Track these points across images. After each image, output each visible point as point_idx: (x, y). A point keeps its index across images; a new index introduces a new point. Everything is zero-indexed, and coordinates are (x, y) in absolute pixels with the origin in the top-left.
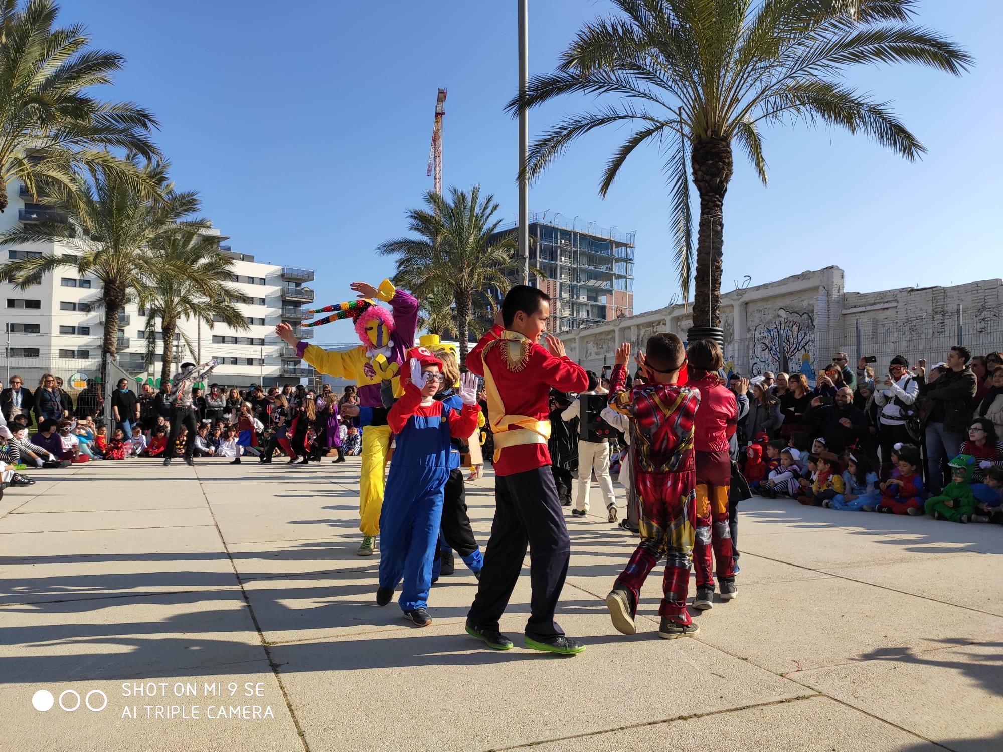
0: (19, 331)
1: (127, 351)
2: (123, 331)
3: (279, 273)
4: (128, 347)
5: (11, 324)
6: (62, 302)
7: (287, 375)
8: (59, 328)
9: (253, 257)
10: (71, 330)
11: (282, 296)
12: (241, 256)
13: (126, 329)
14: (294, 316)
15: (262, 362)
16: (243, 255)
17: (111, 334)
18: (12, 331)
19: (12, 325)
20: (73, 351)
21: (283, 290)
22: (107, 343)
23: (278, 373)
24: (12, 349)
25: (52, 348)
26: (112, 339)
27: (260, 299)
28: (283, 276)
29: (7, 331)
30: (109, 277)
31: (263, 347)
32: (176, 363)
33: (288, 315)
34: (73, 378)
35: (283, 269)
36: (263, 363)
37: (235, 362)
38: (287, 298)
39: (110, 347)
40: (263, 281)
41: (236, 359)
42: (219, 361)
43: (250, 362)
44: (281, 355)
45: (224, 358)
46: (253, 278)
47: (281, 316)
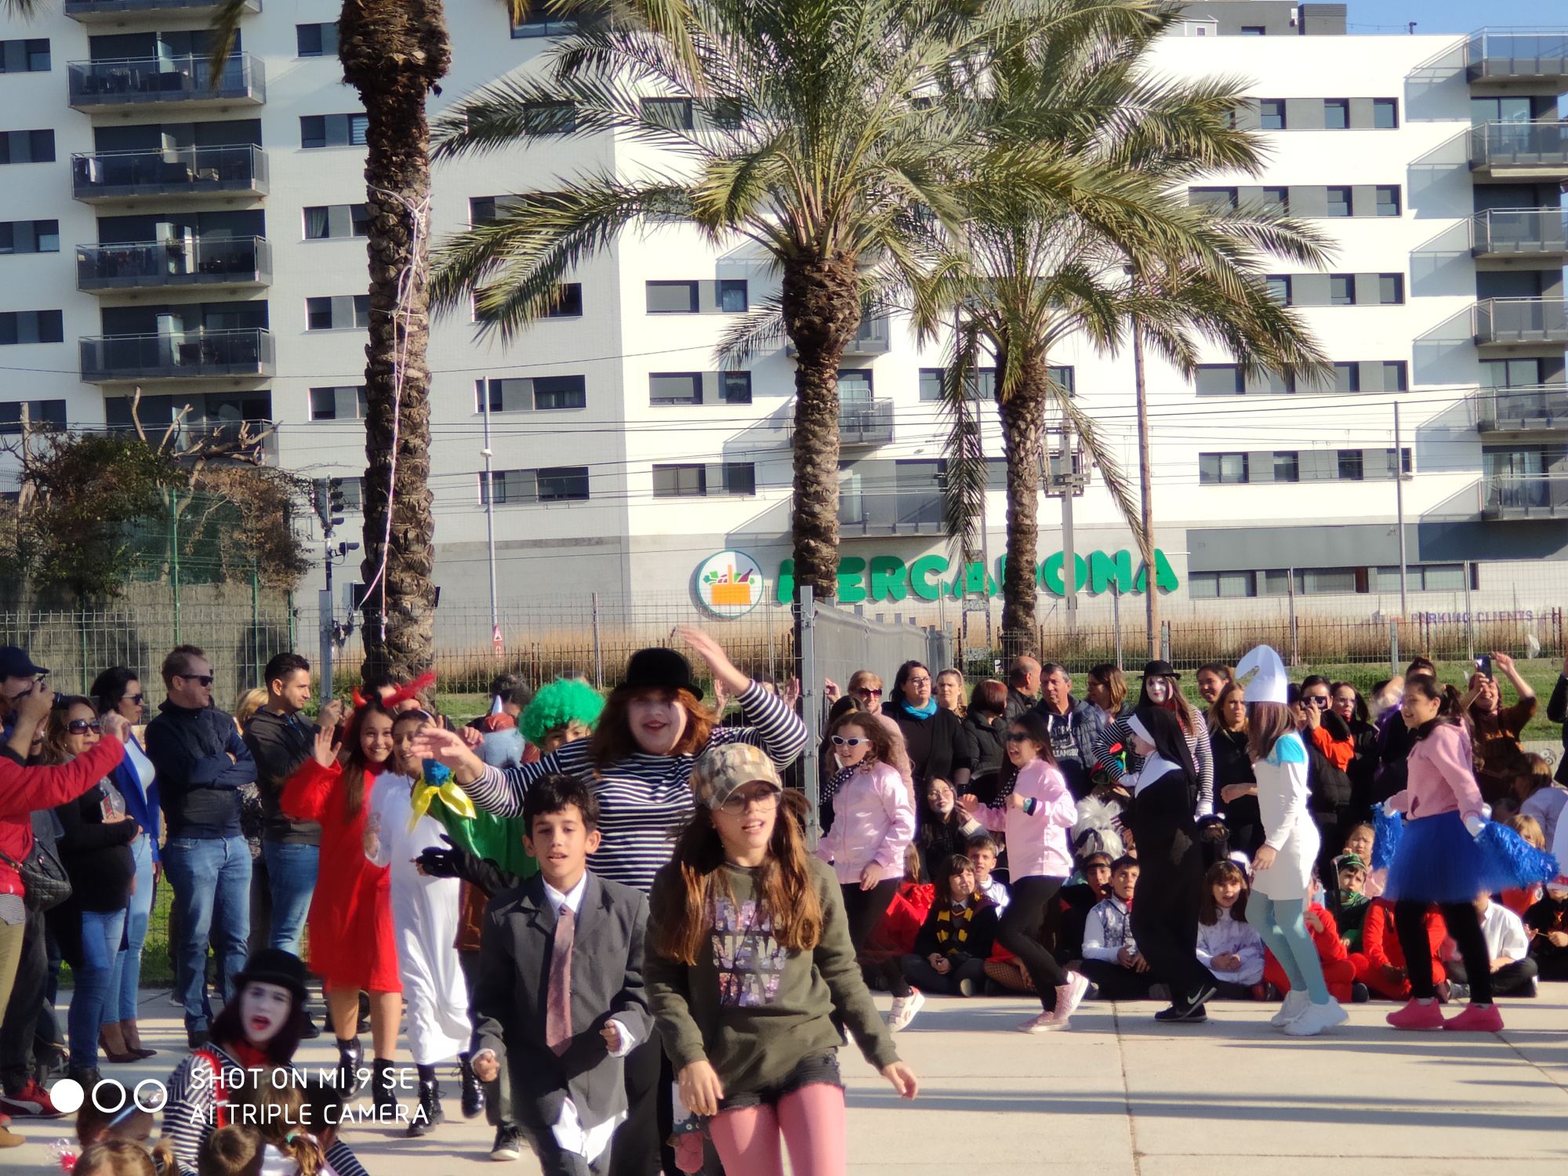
0: (521, 405)
1: (886, 453)
2: (868, 375)
3: (1460, 62)
4: (889, 439)
5: (491, 381)
6: (651, 284)
7: (1509, 514)
8: (646, 380)
9: (1340, 11)
10: (689, 385)
11: (1472, 165)
12: (1295, 12)
13: (879, 366)
14: (1528, 247)
15: (1399, 463)
16: (1301, 9)
17: (818, 459)
18: (497, 406)
19: (496, 385)
20: (701, 469)
21: (1474, 138)
22: (807, 495)
23: (1470, 509)
24: (499, 475)
25: (630, 467)
26: (823, 478)
27: (1380, 188)
28: (1471, 74)
29: (482, 408)
30: (797, 240)
31: (1400, 397)
32: (1062, 495)
33: (1499, 248)
34: (705, 572)
35: (1473, 47)
36: (1407, 466)
37: (1289, 468)
38: (1497, 173)
39: (817, 508)
40: (1386, 112)
41: (1294, 455)
42: (1229, 468)
43: (1351, 465)
44: (1482, 428)
45: (1245, 455)
46: (1344, 103)
47: (1474, 253)
